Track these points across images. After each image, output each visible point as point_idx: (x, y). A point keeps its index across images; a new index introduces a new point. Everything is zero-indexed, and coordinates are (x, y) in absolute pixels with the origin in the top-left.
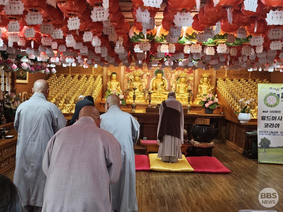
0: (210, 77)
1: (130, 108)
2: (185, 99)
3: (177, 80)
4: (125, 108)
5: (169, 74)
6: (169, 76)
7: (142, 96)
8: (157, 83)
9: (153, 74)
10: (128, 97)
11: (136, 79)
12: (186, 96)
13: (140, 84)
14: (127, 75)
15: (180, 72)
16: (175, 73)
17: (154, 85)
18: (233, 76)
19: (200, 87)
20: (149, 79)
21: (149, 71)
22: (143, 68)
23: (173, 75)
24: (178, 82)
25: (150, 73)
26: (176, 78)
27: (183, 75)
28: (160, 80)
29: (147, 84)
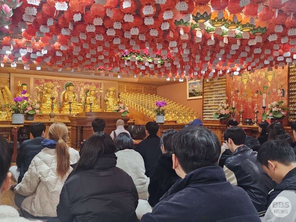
5: (79, 87)
6: (79, 90)
7: (56, 107)
8: (69, 95)
9: (63, 88)
11: (48, 91)
12: (96, 107)
15: (88, 86)
16: (83, 86)
17: (66, 98)
20: (60, 91)
21: (59, 84)
22: (53, 81)
23: (82, 88)
24: (87, 95)
25: (60, 86)
26: (86, 92)
27: (93, 89)
28: (72, 92)
29: (58, 96)
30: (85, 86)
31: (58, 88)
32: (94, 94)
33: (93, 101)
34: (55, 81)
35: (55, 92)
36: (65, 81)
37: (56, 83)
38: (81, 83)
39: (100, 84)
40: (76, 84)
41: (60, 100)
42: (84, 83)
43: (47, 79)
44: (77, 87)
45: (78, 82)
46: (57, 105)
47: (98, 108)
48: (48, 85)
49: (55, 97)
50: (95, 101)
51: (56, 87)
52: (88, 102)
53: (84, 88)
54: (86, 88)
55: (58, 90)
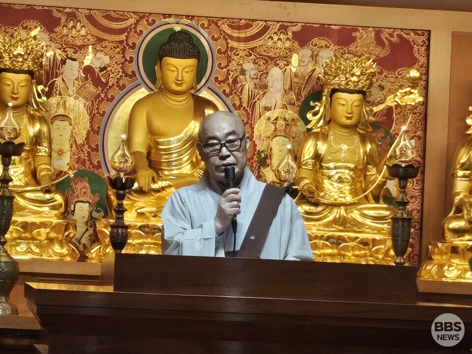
2: (365, 243)
5: (249, 66)
6: (249, 86)
7: (51, 216)
8: (159, 124)
9: (131, 67)
11: (7, 90)
12: (368, 222)
15: (326, 55)
16: (286, 59)
20: (103, 96)
21: (100, 40)
22: (58, 15)
23: (275, 73)
24: (309, 126)
25: (108, 57)
26: (298, 99)
27: (348, 75)
28: (183, 103)
29: (88, 134)
30: (295, 59)
31: (88, 70)
32: (360, 115)
33: (347, 174)
34: (72, 16)
35: (71, 101)
36: (141, 16)
37: (81, 31)
38: (266, 29)
39: (420, 39)
40: (232, 38)
41: (99, 162)
42: (294, 33)
43: (16, 7)
44: (233, 62)
45: (248, 26)
46: (59, 198)
47: (379, 231)
48: (5, 51)
49: (67, 135)
50: (365, 176)
51: (74, 60)
52: (307, 181)
53: (294, 70)
54: (302, 69)
55: (92, 89)
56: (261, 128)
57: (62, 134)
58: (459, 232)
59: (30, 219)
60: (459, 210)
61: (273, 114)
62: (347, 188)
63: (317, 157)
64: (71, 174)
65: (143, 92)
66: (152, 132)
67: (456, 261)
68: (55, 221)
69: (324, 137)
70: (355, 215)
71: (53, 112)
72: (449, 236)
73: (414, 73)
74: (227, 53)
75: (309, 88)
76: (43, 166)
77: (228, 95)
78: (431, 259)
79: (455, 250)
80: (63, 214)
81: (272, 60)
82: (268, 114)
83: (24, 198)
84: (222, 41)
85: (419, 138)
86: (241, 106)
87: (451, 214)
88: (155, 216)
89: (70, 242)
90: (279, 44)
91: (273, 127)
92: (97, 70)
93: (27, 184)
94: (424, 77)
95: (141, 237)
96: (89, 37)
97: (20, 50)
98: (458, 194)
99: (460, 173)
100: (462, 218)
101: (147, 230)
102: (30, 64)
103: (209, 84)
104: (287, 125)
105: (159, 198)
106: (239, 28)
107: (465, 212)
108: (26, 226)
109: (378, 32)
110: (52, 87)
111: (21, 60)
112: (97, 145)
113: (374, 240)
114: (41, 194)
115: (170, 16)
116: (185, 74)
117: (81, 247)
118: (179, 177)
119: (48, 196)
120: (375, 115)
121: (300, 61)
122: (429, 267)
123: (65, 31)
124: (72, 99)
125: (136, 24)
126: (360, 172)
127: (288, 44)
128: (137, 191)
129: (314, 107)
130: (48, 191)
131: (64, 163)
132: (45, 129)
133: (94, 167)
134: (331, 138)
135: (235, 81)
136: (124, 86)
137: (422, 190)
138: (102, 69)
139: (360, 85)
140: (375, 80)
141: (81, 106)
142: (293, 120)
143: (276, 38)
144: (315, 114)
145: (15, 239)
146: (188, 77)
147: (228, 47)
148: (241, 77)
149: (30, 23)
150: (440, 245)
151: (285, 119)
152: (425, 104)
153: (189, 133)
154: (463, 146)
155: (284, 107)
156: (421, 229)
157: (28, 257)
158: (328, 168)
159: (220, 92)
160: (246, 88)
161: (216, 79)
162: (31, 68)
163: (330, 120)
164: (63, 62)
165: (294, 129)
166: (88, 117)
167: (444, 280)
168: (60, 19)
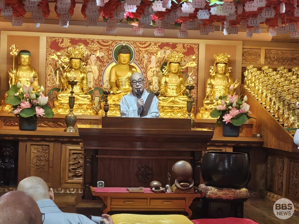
0: (229, 63)
1: (61, 126)
2: (180, 108)
3: (162, 68)
4: (50, 126)
7: (87, 101)
9: (111, 57)
10: (56, 103)
11: (74, 64)
12: (181, 101)
13: (82, 75)
14: (52, 57)
16: (156, 53)
17: (113, 79)
18: (276, 63)
19: (210, 84)
20: (102, 65)
21: (101, 48)
22: (89, 41)
24: (163, 73)
25: (104, 54)
26: (160, 65)
27: (174, 58)
28: (126, 67)
29: (98, 76)
30: (159, 53)
32: (179, 70)
33: (175, 87)
34: (93, 41)
38: (150, 44)
39: (196, 47)
40: (140, 47)
41: (102, 85)
42: (159, 45)
43: (76, 39)
44: (141, 54)
45: (145, 43)
46: (90, 96)
47: (184, 104)
48: (73, 52)
49: (92, 77)
50: (180, 88)
51: (94, 54)
52: (163, 90)
53: (159, 56)
54: (161, 56)
55: (99, 63)
56: (150, 74)
57: (91, 77)
58: (208, 104)
59: (81, 102)
60: (208, 97)
61: (153, 70)
62: (175, 91)
63: (166, 82)
64: (93, 89)
65: (114, 64)
66: (117, 76)
67: (207, 113)
68: (88, 103)
69: (168, 76)
70: (177, 99)
71: (88, 70)
72: (205, 105)
73: (194, 57)
74: (139, 52)
75: (163, 61)
76: (85, 87)
77: (139, 64)
78: (200, 112)
79: (206, 109)
80: (91, 100)
81: (152, 54)
82: (151, 70)
83: (79, 96)
84: (137, 48)
85: (196, 76)
86: (143, 67)
87: (205, 99)
88: (118, 101)
89: (93, 109)
90: (154, 49)
91: (153, 74)
92: (100, 58)
93: (80, 92)
94: (197, 58)
95: (114, 107)
96: (98, 47)
97: (77, 52)
98: (207, 92)
99: (208, 86)
100: (208, 100)
101: (115, 105)
102: (80, 56)
103: (134, 61)
104: (157, 73)
105: (119, 96)
106: (142, 44)
107: (209, 98)
108: (80, 105)
109: (184, 45)
110: (87, 63)
111: (77, 55)
112: (101, 80)
113: (182, 107)
114: (84, 95)
115: (122, 41)
116: (126, 59)
117: (97, 110)
118: (125, 89)
119: (86, 96)
120: (183, 69)
121: (160, 54)
122: (199, 114)
123: (91, 46)
124: (93, 66)
125: (112, 44)
126: (179, 86)
127: (157, 49)
128: (112, 94)
129: (165, 68)
130: (86, 94)
131: (91, 85)
132: (85, 75)
133: (100, 86)
134: (170, 76)
135: (141, 60)
136: (109, 62)
137: (197, 91)
138: (102, 57)
139: (178, 61)
140: (182, 59)
141: (96, 68)
142: (159, 71)
143: (153, 47)
144: (165, 69)
145: (77, 108)
146: (127, 59)
147: (139, 50)
148: (143, 59)
149: (80, 44)
150: (202, 108)
151: (156, 71)
152: (198, 66)
153: (128, 76)
154: (209, 78)
155: (156, 67)
156: (197, 103)
157: (81, 114)
158: (169, 86)
159: (137, 63)
160: (145, 62)
161: (136, 59)
162: (81, 58)
163: (169, 71)
164: (90, 55)
165: (159, 74)
166: (98, 72)
167: (203, 118)
168: (89, 42)
